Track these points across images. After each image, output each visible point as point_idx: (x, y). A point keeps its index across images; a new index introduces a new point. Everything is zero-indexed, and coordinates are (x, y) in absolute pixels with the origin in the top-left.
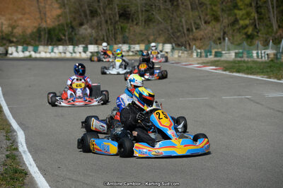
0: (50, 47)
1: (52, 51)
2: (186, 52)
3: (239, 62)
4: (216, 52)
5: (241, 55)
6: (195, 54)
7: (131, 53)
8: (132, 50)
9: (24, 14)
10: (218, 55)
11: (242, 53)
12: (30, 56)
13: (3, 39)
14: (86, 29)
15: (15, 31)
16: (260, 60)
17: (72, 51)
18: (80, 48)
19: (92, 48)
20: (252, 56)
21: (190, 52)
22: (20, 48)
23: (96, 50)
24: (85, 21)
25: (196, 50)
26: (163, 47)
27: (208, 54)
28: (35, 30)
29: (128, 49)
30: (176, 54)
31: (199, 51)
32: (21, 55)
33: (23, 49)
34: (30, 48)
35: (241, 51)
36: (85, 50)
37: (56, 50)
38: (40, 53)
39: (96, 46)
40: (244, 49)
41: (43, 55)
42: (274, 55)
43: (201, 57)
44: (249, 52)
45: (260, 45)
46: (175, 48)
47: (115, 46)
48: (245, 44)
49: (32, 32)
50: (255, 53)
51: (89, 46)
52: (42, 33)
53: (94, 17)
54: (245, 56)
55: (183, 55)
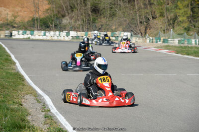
0: (43, 32)
1: (45, 35)
2: (141, 39)
3: (181, 47)
4: (164, 39)
5: (182, 42)
6: (148, 40)
9: (23, 7)
10: (166, 41)
11: (184, 41)
12: (29, 38)
13: (8, 25)
14: (67, 19)
15: (16, 19)
16: (197, 46)
17: (58, 35)
18: (64, 33)
19: (73, 33)
20: (191, 43)
21: (144, 38)
22: (21, 32)
23: (76, 35)
24: (67, 14)
25: (148, 37)
27: (158, 40)
28: (30, 19)
30: (134, 40)
31: (151, 38)
32: (21, 37)
33: (23, 32)
34: (28, 32)
35: (182, 39)
36: (68, 35)
37: (47, 34)
38: (35, 36)
39: (75, 32)
40: (185, 38)
41: (37, 37)
43: (153, 42)
44: (188, 40)
45: (197, 35)
46: (133, 35)
47: (89, 33)
48: (186, 34)
49: (29, 21)
50: (193, 41)
51: (71, 32)
52: (36, 21)
53: (72, 11)
54: (186, 42)
55: (139, 41)
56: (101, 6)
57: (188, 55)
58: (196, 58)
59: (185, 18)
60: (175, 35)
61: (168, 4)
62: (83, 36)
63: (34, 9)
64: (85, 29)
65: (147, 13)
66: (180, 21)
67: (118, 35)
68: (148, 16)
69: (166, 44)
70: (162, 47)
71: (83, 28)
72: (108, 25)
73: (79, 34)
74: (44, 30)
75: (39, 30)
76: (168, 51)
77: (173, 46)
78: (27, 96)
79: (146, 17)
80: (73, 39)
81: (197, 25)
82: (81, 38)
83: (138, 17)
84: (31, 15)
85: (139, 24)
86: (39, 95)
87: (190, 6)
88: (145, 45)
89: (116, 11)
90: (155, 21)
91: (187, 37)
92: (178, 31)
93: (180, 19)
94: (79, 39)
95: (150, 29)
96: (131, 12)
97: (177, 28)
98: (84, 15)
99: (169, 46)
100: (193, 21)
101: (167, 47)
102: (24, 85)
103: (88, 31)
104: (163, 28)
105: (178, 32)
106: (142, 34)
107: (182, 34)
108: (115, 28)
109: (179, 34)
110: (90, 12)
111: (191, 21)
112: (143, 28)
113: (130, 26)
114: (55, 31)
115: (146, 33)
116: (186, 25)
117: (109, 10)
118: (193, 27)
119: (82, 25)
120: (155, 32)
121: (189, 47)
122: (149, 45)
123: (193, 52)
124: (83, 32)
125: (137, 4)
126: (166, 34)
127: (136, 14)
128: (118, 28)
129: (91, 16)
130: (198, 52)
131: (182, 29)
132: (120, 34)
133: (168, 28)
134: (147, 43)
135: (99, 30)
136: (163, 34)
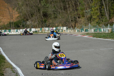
0: (16, 30)
1: (17, 31)
2: (73, 30)
3: (96, 33)
4: (85, 30)
5: (96, 31)
6: (76, 31)
7: (50, 31)
9: (3, 17)
12: (8, 34)
14: (30, 22)
18: (28, 30)
19: (33, 30)
21: (74, 30)
23: (35, 30)
24: (29, 19)
26: (63, 28)
27: (82, 30)
28: (8, 23)
29: (48, 29)
30: (69, 31)
31: (78, 29)
33: (4, 31)
34: (7, 31)
35: (96, 29)
36: (30, 30)
37: (18, 31)
38: (11, 32)
41: (13, 33)
42: (111, 30)
43: (79, 32)
44: (99, 29)
45: (104, 26)
47: (43, 28)
48: (98, 26)
49: (7, 24)
50: (102, 30)
51: (32, 29)
52: (11, 24)
53: (32, 17)
54: (98, 31)
55: (71, 31)
56: (49, 13)
57: (100, 38)
58: (104, 39)
60: (92, 26)
61: (87, 9)
62: (39, 31)
63: (10, 17)
64: (40, 27)
65: (75, 15)
68: (76, 17)
69: (87, 32)
70: (84, 34)
72: (53, 23)
73: (37, 29)
74: (16, 29)
75: (14, 29)
76: (88, 36)
77: (91, 33)
78: (7, 69)
79: (74, 17)
80: (33, 33)
81: (104, 20)
82: (38, 32)
83: (70, 18)
84: (8, 21)
85: (71, 21)
86: (14, 68)
87: (99, 9)
88: (75, 34)
89: (57, 15)
90: (80, 19)
92: (93, 24)
93: (93, 17)
94: (37, 32)
95: (77, 24)
96: (66, 15)
97: (92, 23)
98: (39, 18)
99: (88, 33)
102: (5, 62)
103: (42, 28)
106: (73, 27)
107: (95, 26)
109: (94, 26)
110: (42, 17)
111: (100, 18)
112: (73, 24)
113: (66, 23)
114: (23, 29)
115: (75, 26)
116: (97, 21)
117: (53, 14)
118: (102, 22)
119: (38, 24)
120: (81, 25)
121: (100, 33)
122: (77, 34)
123: (102, 36)
124: (39, 29)
125: (69, 10)
126: (86, 26)
127: (69, 16)
129: (43, 19)
130: (105, 36)
131: (96, 23)
132: (60, 28)
133: (87, 23)
134: (76, 32)
135: (48, 26)
136: (85, 27)
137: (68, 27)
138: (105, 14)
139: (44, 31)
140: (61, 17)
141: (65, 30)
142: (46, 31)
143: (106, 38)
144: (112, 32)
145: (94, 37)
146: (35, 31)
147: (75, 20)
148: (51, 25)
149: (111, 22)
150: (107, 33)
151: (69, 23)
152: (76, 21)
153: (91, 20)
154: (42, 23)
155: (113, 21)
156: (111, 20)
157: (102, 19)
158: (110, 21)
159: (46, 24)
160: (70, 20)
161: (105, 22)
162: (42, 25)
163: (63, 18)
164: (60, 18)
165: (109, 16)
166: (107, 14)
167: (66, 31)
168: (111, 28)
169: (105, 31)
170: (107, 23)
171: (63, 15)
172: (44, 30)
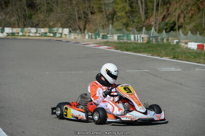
2: (80, 35)
3: (121, 43)
4: (103, 35)
5: (122, 38)
6: (87, 37)
7: (38, 35)
8: (39, 32)
10: (105, 37)
11: (123, 36)
14: (2, 15)
16: (137, 42)
19: (8, 30)
20: (130, 39)
21: (83, 35)
25: (87, 33)
26: (63, 30)
27: (97, 37)
29: (35, 31)
30: (73, 36)
31: (90, 34)
39: (11, 28)
40: (123, 33)
42: (148, 38)
43: (91, 38)
44: (128, 36)
45: (135, 31)
46: (72, 31)
47: (26, 29)
48: (125, 30)
50: (132, 37)
51: (6, 28)
53: (7, 6)
54: (125, 38)
55: (78, 37)
57: (128, 51)
58: (135, 54)
59: (123, 14)
60: (114, 31)
62: (18, 33)
64: (20, 24)
65: (85, 8)
66: (119, 17)
67: (55, 31)
68: (87, 12)
69: (105, 40)
70: (101, 43)
71: (18, 24)
72: (46, 21)
73: (15, 30)
76: (107, 47)
77: (112, 42)
79: (84, 13)
80: (8, 36)
81: (136, 20)
82: (16, 34)
83: (76, 13)
85: (77, 19)
87: (128, 1)
88: (84, 42)
89: (53, 6)
90: (94, 17)
91: (126, 32)
93: (119, 14)
94: (15, 36)
95: (89, 25)
96: (69, 7)
97: (116, 24)
98: (19, 10)
99: (108, 42)
100: (132, 16)
101: (106, 44)
103: (24, 27)
104: (102, 23)
105: (118, 28)
106: (81, 30)
107: (121, 30)
108: (53, 24)
109: (118, 30)
110: (26, 7)
111: (129, 17)
112: (81, 24)
113: (68, 22)
115: (85, 29)
116: (124, 21)
117: (46, 4)
118: (132, 23)
119: (17, 20)
120: (94, 28)
121: (128, 43)
124: (19, 29)
126: (105, 30)
127: (74, 9)
128: (55, 24)
129: (27, 11)
130: (137, 48)
131: (121, 24)
132: (58, 30)
133: (107, 23)
134: (86, 39)
135: (36, 26)
136: (102, 30)
137: (73, 30)
138: (137, 9)
139: (27, 34)
140: (61, 10)
141: (66, 35)
142: (31, 34)
143: (138, 52)
144: (148, 42)
145: (117, 49)
146: (11, 33)
147: (85, 18)
148: (40, 24)
149: (148, 24)
150: (141, 44)
151: (74, 22)
152: (88, 19)
153: (113, 19)
154: (25, 20)
155: (152, 22)
156: (147, 21)
157: (133, 19)
158: (146, 23)
159: (32, 22)
160: (77, 17)
161: (137, 23)
162: (25, 23)
163: (63, 13)
164: (58, 13)
165: (145, 13)
166: (141, 9)
167: (68, 36)
168: (147, 34)
169: (138, 40)
170: (141, 26)
171: (65, 7)
172: (29, 31)
